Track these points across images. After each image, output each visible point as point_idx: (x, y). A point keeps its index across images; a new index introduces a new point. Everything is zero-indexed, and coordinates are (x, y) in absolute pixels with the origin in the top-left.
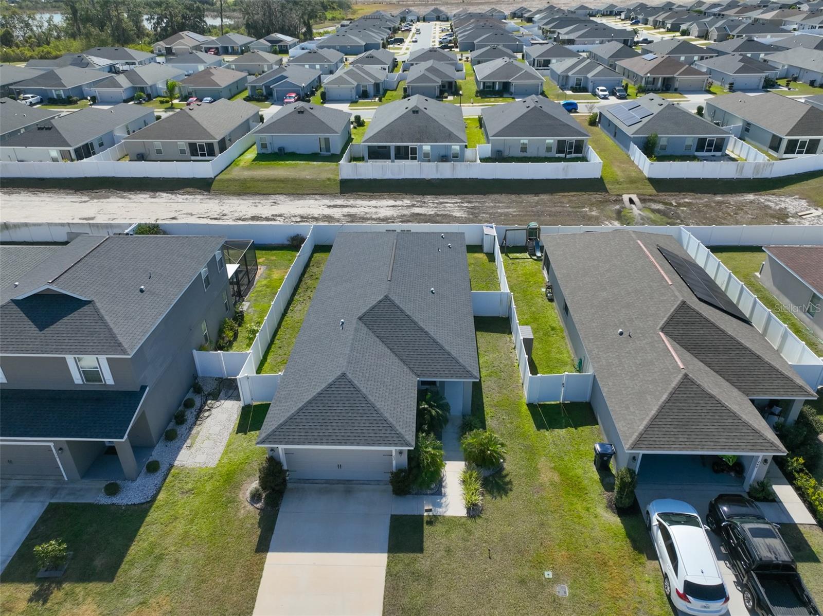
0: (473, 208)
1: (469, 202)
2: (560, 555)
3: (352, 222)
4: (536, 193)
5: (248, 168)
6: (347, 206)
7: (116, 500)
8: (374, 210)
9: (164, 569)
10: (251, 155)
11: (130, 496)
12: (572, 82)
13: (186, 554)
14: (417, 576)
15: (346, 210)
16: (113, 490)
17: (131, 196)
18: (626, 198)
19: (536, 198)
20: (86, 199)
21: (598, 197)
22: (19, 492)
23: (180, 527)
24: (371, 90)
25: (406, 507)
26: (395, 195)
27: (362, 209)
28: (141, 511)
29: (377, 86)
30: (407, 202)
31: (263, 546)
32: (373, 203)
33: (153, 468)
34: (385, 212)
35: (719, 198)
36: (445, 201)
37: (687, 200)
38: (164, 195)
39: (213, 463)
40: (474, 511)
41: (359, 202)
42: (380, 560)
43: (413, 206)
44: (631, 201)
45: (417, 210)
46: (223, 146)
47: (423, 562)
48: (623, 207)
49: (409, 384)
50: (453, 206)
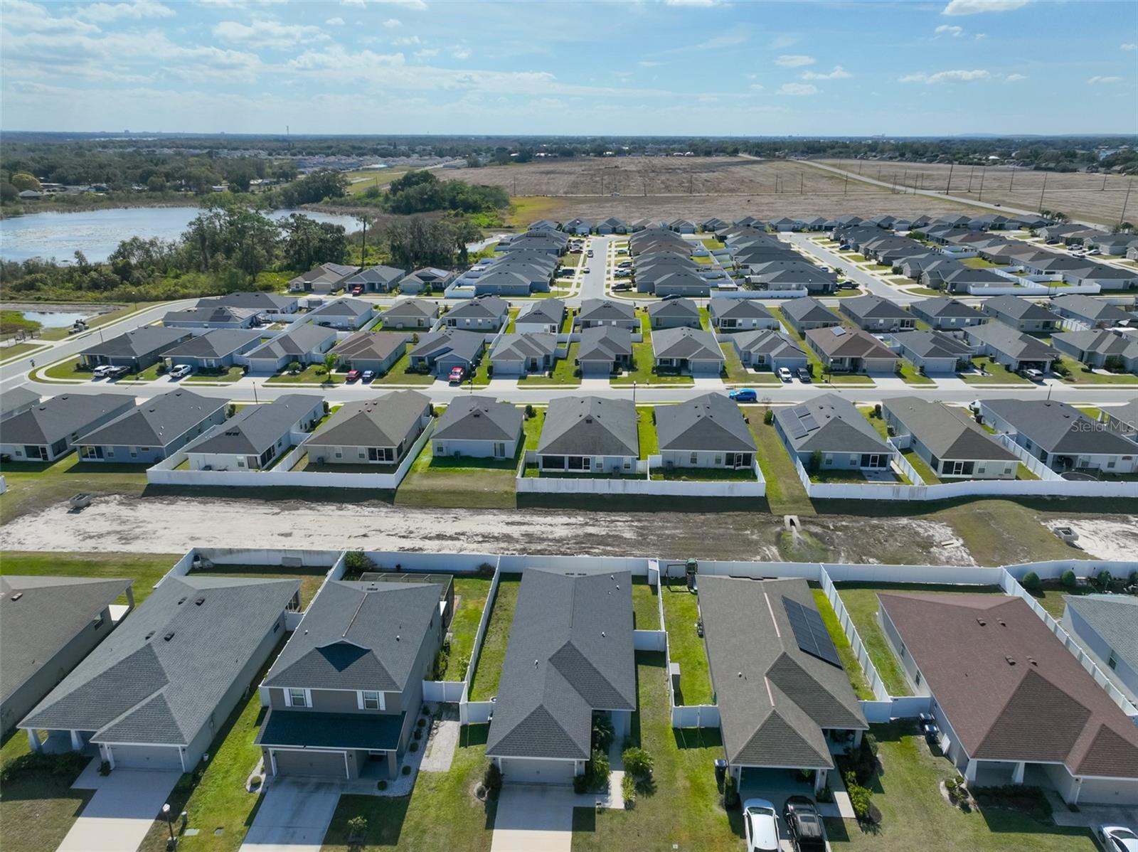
0: (642, 528)
1: (639, 521)
2: (684, 835)
3: (530, 542)
4: (703, 512)
5: (426, 475)
6: (524, 524)
7: (385, 793)
8: (550, 528)
9: (428, 838)
10: (426, 458)
11: (395, 791)
12: (755, 359)
13: (440, 830)
14: (591, 846)
15: (524, 528)
16: (383, 786)
17: (319, 508)
18: (787, 518)
19: (703, 517)
20: (276, 510)
21: (761, 517)
22: (319, 787)
23: (433, 812)
24: (540, 363)
25: (583, 802)
26: (569, 511)
27: (538, 527)
28: (404, 802)
29: (547, 358)
30: (580, 519)
31: (490, 825)
32: (549, 519)
33: (406, 771)
34: (561, 532)
35: (875, 521)
36: (617, 518)
37: (844, 523)
38: (350, 507)
39: (447, 769)
40: (629, 805)
41: (536, 519)
42: (570, 834)
43: (586, 524)
44: (792, 523)
45: (590, 530)
46: (402, 451)
47: (594, 837)
48: (784, 530)
49: (586, 712)
50: (624, 526)
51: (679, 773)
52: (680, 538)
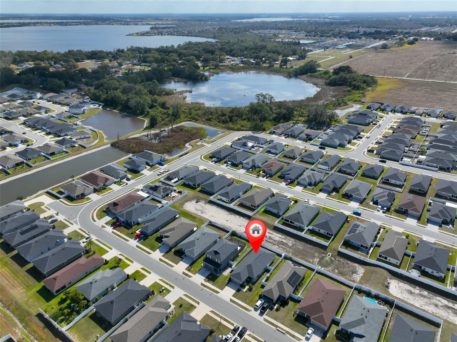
0: (294, 244)
1: (295, 242)
2: (250, 299)
3: (269, 239)
4: (311, 245)
5: (260, 215)
6: (271, 234)
7: (216, 275)
8: (276, 237)
9: (218, 283)
10: (263, 210)
11: (217, 275)
13: (220, 283)
14: (237, 294)
15: (271, 235)
16: (216, 274)
17: (236, 216)
18: (329, 254)
19: (310, 246)
20: (229, 214)
21: (323, 251)
22: (209, 270)
23: (221, 280)
25: (240, 288)
26: (282, 234)
27: (273, 236)
28: (218, 277)
31: (226, 285)
32: (277, 235)
33: (220, 273)
34: (277, 239)
35: (349, 262)
36: (291, 240)
37: (341, 260)
38: (242, 218)
39: (226, 275)
40: (246, 292)
41: (275, 234)
42: (235, 291)
43: (284, 239)
44: (329, 255)
45: (283, 240)
46: (258, 206)
47: (238, 293)
48: (326, 256)
49: (247, 276)
50: (290, 242)
51: (257, 291)
52: (300, 249)
